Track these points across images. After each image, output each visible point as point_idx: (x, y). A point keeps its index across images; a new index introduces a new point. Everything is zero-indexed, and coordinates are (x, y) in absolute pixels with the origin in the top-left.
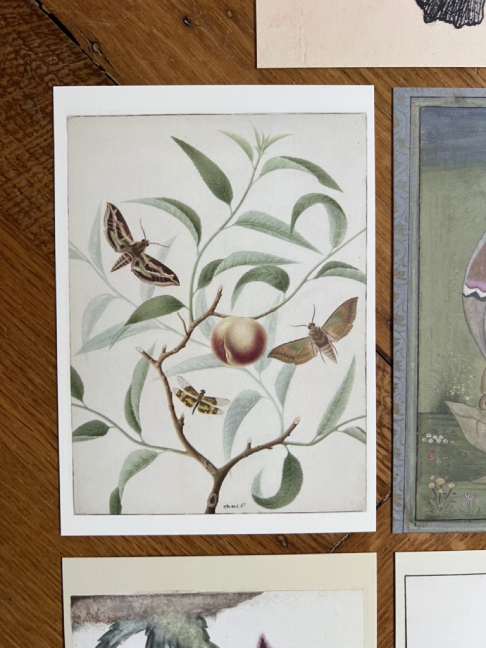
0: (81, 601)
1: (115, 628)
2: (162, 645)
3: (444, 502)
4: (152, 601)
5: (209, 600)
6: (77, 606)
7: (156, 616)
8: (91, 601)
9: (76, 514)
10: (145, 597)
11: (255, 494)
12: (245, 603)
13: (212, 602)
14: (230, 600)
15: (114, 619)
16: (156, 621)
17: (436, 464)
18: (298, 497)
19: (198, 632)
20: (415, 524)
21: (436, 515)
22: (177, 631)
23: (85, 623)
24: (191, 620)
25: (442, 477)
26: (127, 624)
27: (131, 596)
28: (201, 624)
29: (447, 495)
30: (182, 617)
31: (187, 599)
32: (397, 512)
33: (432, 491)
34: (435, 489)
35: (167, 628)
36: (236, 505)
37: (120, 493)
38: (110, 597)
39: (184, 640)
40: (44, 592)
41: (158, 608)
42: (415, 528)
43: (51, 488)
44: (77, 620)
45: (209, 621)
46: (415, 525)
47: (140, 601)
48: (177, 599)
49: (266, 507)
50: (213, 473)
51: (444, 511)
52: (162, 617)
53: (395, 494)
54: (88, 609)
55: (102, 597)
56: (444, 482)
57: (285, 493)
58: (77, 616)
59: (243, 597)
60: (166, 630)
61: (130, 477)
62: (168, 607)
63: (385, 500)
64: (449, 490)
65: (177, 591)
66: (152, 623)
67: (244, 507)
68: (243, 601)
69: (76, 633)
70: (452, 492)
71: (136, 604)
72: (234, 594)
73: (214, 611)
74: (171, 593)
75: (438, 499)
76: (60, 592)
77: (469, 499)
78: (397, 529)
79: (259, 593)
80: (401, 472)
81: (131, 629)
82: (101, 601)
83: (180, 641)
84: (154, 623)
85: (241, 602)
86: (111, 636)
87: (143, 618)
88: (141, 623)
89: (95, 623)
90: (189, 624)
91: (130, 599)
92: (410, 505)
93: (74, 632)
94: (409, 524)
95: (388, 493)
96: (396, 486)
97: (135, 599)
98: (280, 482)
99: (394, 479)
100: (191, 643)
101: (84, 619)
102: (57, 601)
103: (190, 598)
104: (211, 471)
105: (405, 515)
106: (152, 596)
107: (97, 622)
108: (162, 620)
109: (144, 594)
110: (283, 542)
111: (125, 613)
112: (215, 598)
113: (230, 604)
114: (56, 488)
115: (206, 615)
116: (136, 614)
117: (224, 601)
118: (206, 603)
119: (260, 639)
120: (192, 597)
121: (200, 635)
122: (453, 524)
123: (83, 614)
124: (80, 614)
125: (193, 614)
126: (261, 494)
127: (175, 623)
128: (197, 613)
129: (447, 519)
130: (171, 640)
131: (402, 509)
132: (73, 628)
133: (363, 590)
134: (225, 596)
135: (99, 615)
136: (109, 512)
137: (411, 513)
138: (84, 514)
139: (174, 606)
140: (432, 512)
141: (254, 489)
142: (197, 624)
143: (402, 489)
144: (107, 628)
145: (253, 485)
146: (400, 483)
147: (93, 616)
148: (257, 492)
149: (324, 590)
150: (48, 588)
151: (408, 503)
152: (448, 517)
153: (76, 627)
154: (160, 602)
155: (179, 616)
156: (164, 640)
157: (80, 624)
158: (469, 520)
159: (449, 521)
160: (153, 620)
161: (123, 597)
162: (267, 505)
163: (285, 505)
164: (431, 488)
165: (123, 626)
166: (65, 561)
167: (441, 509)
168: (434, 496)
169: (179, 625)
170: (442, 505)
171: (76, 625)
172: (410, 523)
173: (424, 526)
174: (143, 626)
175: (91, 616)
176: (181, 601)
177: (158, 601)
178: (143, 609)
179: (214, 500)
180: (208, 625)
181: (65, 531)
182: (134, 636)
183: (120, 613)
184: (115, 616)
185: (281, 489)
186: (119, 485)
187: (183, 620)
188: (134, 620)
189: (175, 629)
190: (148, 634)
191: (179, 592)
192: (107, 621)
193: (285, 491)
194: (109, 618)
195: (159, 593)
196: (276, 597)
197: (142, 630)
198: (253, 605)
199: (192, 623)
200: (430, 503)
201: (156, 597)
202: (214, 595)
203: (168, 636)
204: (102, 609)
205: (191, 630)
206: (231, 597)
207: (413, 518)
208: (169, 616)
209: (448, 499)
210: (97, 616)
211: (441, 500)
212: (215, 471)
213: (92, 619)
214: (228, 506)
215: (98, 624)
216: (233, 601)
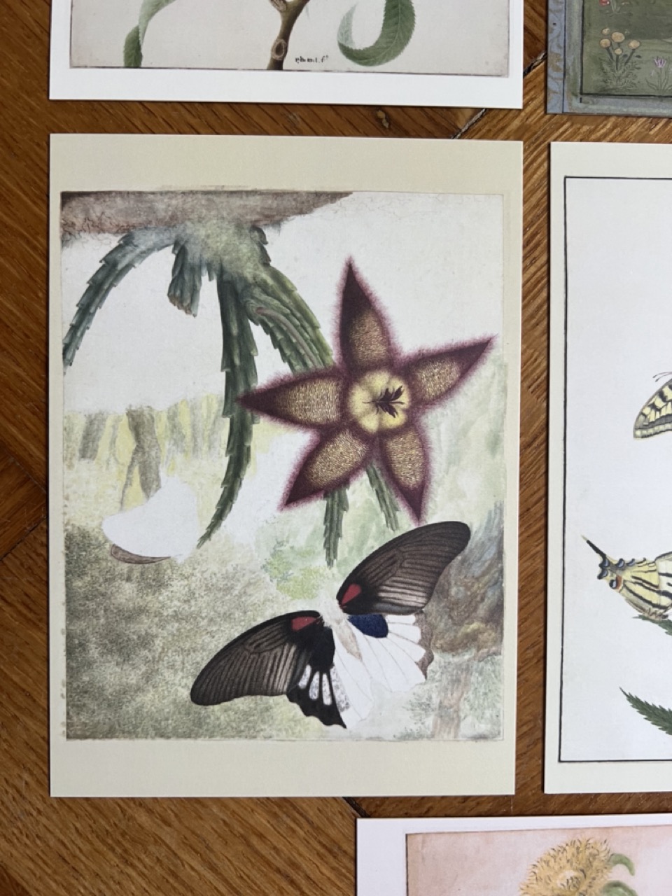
0: (77, 200)
1: (128, 241)
2: (197, 269)
3: (623, 68)
4: (185, 200)
5: (270, 202)
6: (70, 207)
7: (188, 223)
8: (92, 199)
9: (73, 66)
10: (173, 195)
11: (343, 42)
12: (324, 207)
13: (275, 205)
14: (303, 203)
15: (125, 227)
16: (188, 231)
17: (611, 11)
18: (408, 49)
19: (252, 250)
20: (581, 99)
21: (611, 87)
22: (220, 248)
23: (82, 234)
24: (243, 231)
25: (620, 31)
26: (145, 235)
27: (153, 193)
28: (258, 239)
29: (627, 58)
30: (229, 227)
31: (238, 199)
32: (554, 79)
33: (606, 50)
34: (610, 48)
35: (206, 242)
36: (314, 59)
37: (140, 35)
38: (120, 193)
39: (231, 262)
40: (21, 189)
41: (192, 212)
42: (581, 105)
43: (38, 30)
44: (71, 229)
45: (269, 233)
46: (581, 102)
47: (166, 200)
48: (223, 198)
49: (360, 64)
50: (281, 8)
51: (623, 80)
52: (198, 226)
53: (552, 52)
54: (86, 211)
55: (109, 193)
56: (623, 38)
57: (387, 43)
58: (70, 223)
59: (322, 198)
60: (203, 245)
61: (156, 12)
62: (208, 210)
63: (536, 64)
64: (631, 51)
65: (223, 186)
66: (183, 235)
67: (326, 61)
68: (322, 205)
69: (67, 250)
70: (635, 54)
71: (160, 206)
72: (309, 193)
73: (277, 218)
74: (213, 189)
75: (614, 64)
76: (45, 188)
77: (660, 66)
78: (554, 106)
79: (347, 194)
80: (560, 20)
81: (150, 244)
82: (107, 199)
83: (224, 265)
84: (186, 234)
85: (318, 207)
86: (120, 255)
87: (169, 227)
88: (167, 234)
89: (97, 234)
90: (239, 239)
91: (151, 196)
92: (574, 70)
93: (65, 248)
94: (572, 100)
95: (540, 52)
96: (553, 41)
97: (159, 197)
98: (381, 26)
99: (549, 31)
100: (242, 267)
101: (81, 228)
102: (40, 202)
103: (241, 198)
104: (278, 6)
105: (566, 84)
106: (184, 193)
107: (99, 233)
108: (198, 230)
109: (172, 190)
110: (384, 121)
111: (142, 219)
112: (279, 198)
113: (301, 209)
114: (46, 30)
115: (266, 225)
116: (159, 221)
117: (294, 203)
118: (266, 206)
119: (347, 264)
120: (244, 197)
121: (255, 255)
122: (638, 102)
123: (79, 221)
124: (74, 220)
125: (246, 223)
126: (352, 42)
127: (217, 236)
128: (251, 222)
129: (627, 93)
130: (213, 261)
131: (561, 75)
132: (62, 241)
133: (503, 195)
134: (295, 196)
135: (103, 221)
136: (122, 64)
137: (575, 83)
138: (86, 67)
139: (218, 209)
140: (605, 82)
141: (342, 34)
142: (252, 239)
143: (562, 45)
144: (113, 241)
145: (340, 29)
146: (558, 36)
147: (94, 222)
148: (346, 39)
149: (443, 193)
150: (27, 181)
151: (571, 68)
152: (629, 90)
153: (67, 241)
154: (197, 204)
155: (225, 225)
156: (201, 261)
157: (75, 236)
158: (660, 97)
159: (630, 96)
160: (184, 230)
161: (140, 193)
162: (361, 59)
163: (387, 61)
164: (604, 46)
165: (140, 239)
166: (54, 138)
167: (619, 78)
168: (608, 59)
169: (224, 238)
170: (620, 72)
171: (68, 237)
172: (574, 98)
173: (593, 103)
174: (169, 239)
175: (90, 223)
176: (228, 202)
177: (193, 201)
178: (170, 213)
179: (281, 49)
180: (268, 239)
181: (56, 94)
182: (155, 255)
183: (135, 219)
184: (127, 222)
185: (381, 36)
186: (140, 23)
187: (231, 232)
188: (157, 231)
189: (218, 244)
190: (177, 252)
191: (225, 189)
192: (115, 230)
193: (388, 40)
194: (117, 226)
195: (194, 188)
196: (372, 201)
197: (167, 246)
198: (336, 212)
199: (243, 237)
200: (603, 69)
201: (191, 195)
202: (278, 195)
203: (207, 256)
204: (108, 212)
205: (241, 247)
206: (304, 198)
207: (579, 91)
208: (209, 224)
209: (629, 64)
210: (101, 224)
211: (619, 65)
212: (284, 5)
213: (92, 228)
214: (302, 60)
215: (101, 236)
216: (306, 204)
